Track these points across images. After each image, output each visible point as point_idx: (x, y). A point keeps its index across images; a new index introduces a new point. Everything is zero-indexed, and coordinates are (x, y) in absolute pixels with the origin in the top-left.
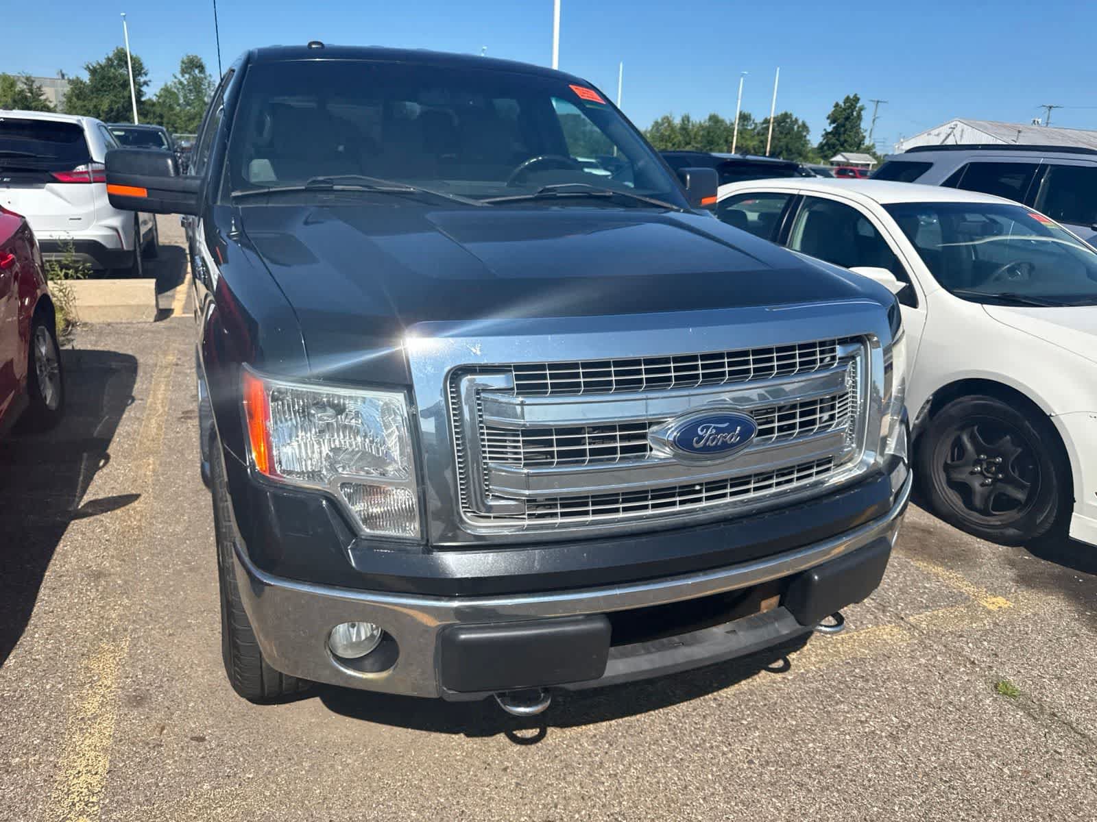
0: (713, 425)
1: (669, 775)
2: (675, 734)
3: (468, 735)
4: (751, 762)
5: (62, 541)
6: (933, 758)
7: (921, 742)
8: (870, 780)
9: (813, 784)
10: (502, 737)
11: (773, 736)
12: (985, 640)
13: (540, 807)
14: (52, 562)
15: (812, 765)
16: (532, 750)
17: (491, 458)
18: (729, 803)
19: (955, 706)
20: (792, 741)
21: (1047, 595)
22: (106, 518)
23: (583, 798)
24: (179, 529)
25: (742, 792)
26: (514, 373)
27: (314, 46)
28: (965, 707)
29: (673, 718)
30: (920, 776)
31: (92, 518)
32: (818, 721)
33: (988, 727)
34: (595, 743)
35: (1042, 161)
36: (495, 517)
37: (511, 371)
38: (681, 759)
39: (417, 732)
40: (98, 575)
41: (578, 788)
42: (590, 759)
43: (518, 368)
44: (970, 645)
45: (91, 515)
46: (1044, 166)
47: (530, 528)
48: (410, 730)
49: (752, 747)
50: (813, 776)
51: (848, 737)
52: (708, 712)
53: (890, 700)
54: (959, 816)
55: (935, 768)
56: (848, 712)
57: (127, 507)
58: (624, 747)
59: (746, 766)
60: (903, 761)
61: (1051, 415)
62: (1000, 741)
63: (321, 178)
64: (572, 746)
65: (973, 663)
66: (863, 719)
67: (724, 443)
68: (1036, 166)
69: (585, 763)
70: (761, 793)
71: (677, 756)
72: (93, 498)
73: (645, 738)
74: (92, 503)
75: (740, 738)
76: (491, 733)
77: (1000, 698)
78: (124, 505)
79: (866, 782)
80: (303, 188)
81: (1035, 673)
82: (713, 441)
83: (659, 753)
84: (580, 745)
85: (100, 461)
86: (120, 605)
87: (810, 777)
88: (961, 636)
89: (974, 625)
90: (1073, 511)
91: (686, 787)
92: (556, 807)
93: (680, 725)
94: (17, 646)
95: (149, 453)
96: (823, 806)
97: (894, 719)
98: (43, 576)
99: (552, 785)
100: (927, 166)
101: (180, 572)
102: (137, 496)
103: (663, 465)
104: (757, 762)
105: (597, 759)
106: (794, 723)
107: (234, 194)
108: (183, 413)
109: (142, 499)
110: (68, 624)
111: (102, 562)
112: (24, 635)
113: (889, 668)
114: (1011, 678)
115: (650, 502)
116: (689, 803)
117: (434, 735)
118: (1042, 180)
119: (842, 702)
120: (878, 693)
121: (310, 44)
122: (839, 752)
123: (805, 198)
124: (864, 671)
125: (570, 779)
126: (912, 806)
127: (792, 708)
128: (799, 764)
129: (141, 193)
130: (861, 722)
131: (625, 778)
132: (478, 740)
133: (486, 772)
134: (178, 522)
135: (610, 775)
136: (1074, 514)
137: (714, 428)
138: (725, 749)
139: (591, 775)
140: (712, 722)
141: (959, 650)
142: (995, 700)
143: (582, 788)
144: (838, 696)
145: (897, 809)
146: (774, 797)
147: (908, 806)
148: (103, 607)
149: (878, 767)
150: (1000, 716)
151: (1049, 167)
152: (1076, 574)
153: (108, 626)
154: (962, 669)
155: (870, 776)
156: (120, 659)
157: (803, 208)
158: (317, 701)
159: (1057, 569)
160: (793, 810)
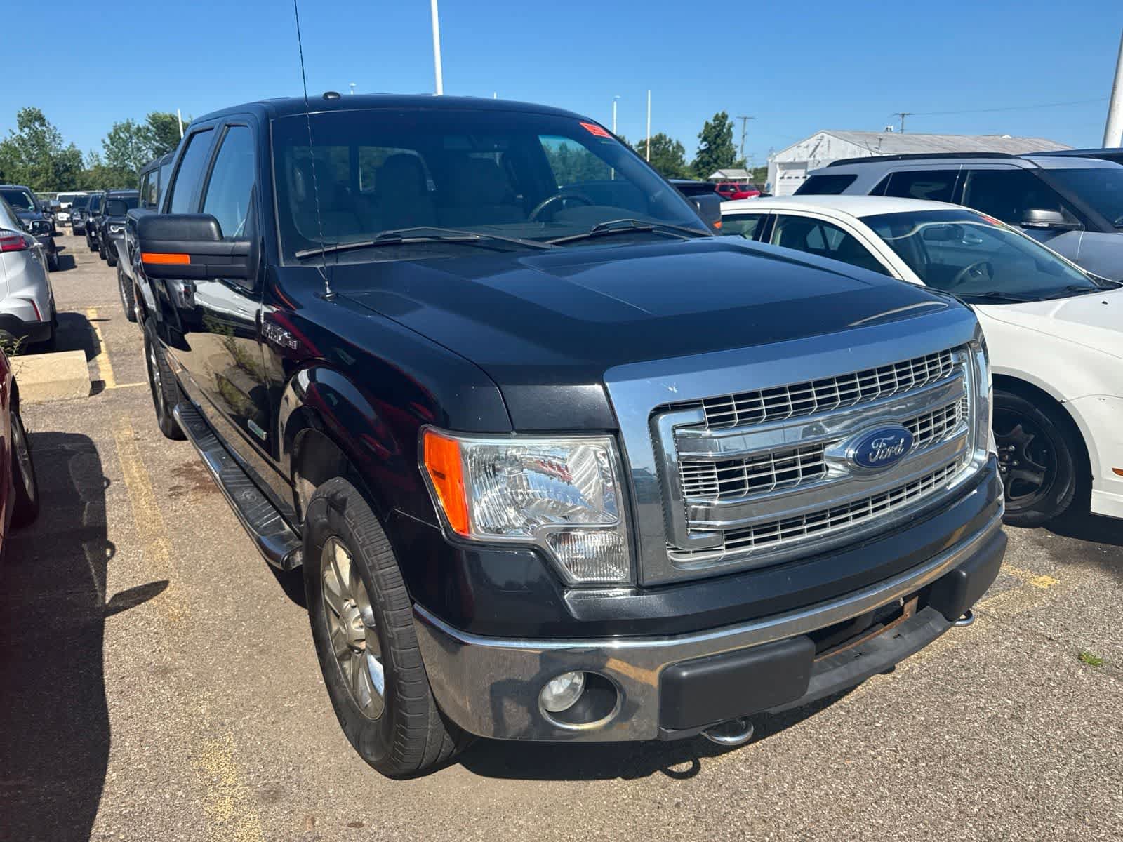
0: (883, 439)
1: (834, 785)
2: (820, 746)
3: (626, 778)
4: (901, 761)
5: (105, 641)
6: (1059, 732)
7: (1041, 719)
8: (1014, 761)
9: (965, 773)
10: (658, 775)
11: (910, 734)
12: (1051, 617)
13: (729, 836)
14: (106, 664)
15: (957, 755)
16: (694, 783)
17: (688, 493)
18: (900, 803)
19: (1054, 682)
20: (929, 736)
21: (1083, 569)
22: (142, 609)
23: (764, 820)
24: (228, 611)
25: (907, 792)
26: (704, 407)
27: (330, 97)
28: (1064, 682)
29: (812, 731)
30: (1055, 750)
31: (127, 612)
32: (944, 714)
33: (1091, 696)
34: (751, 766)
35: (961, 167)
36: (694, 552)
37: (701, 405)
38: (837, 769)
39: (575, 783)
40: (165, 671)
41: (756, 812)
42: (753, 783)
43: (708, 402)
44: (1041, 623)
45: (125, 609)
46: (964, 172)
47: (727, 559)
48: (567, 782)
49: (895, 747)
50: (963, 765)
51: (976, 724)
52: (840, 720)
53: (997, 684)
54: (1105, 781)
55: (1064, 740)
56: (966, 701)
57: (160, 595)
58: (779, 766)
59: (899, 765)
60: (1034, 739)
61: (1062, 402)
62: (1107, 707)
63: (391, 232)
64: (730, 773)
65: (1050, 639)
66: (982, 705)
67: (893, 454)
68: (956, 172)
69: (750, 787)
70: (924, 789)
71: (832, 766)
72: (118, 591)
73: (795, 754)
74: (117, 597)
75: (882, 740)
76: (647, 772)
77: (1088, 668)
78: (157, 594)
79: (1011, 764)
80: (372, 243)
81: (1107, 641)
82: (884, 454)
83: (814, 766)
84: (738, 770)
85: (105, 551)
86: (203, 699)
87: (961, 767)
88: (1029, 616)
89: (1036, 605)
90: (1091, 488)
91: (854, 795)
92: (744, 834)
93: (821, 736)
94: (111, 759)
95: (154, 536)
96: (984, 793)
97: (1008, 701)
98: (102, 681)
99: (729, 813)
100: (850, 179)
101: (251, 656)
102: (164, 584)
103: (839, 481)
104: (906, 760)
105: (759, 781)
106: (923, 718)
107: (298, 255)
108: (171, 489)
109: (171, 585)
110: (157, 726)
111: (162, 657)
112: (113, 746)
113: (982, 655)
114: (1089, 649)
115: (829, 521)
116: (864, 809)
117: (592, 783)
118: (965, 185)
119: (956, 693)
120: (984, 680)
121: (326, 95)
122: (974, 739)
123: (777, 217)
124: (962, 661)
125: (743, 804)
126: (1061, 779)
127: (914, 705)
128: (944, 757)
129: (185, 260)
130: (982, 708)
131: (794, 795)
132: (638, 781)
133: (661, 810)
134: (224, 605)
135: (779, 794)
136: (1093, 490)
137: (885, 441)
138: (873, 753)
139: (762, 798)
140: (849, 729)
141: (1033, 629)
142: (1085, 670)
143: (759, 811)
144: (949, 687)
145: (1049, 784)
146: (937, 790)
147: (1057, 780)
148: (187, 704)
149: (1015, 748)
150: (1096, 684)
151: (969, 174)
152: (1099, 546)
153: (202, 722)
154: (1044, 647)
155: (1012, 757)
156: (232, 755)
157: (777, 227)
158: (458, 767)
159: (1081, 544)
160: (960, 800)
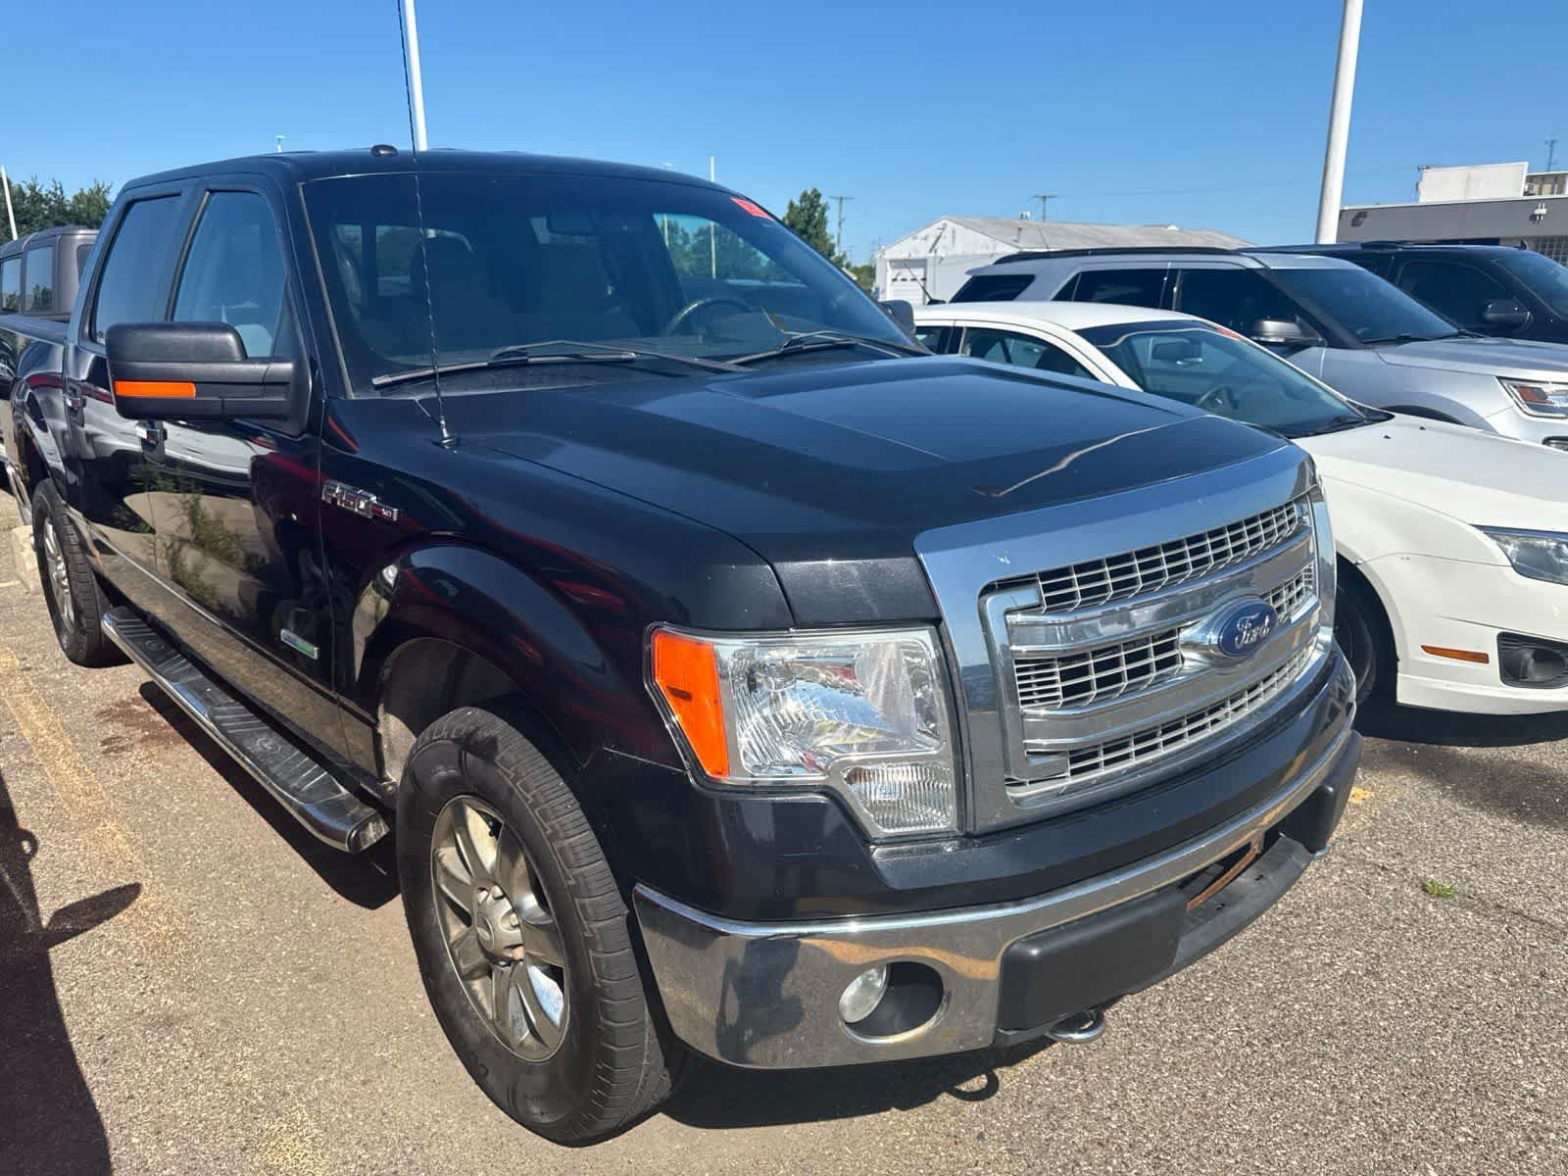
0: (1248, 618)
1: (1175, 1086)
2: (1144, 1035)
3: (903, 1107)
4: (1249, 1044)
5: (57, 984)
6: (1428, 986)
7: (1402, 972)
8: (1385, 1030)
9: (1332, 1051)
10: (945, 1098)
11: (1251, 1007)
12: (1377, 840)
13: (1060, 1170)
14: (67, 1020)
15: (1316, 1029)
16: (995, 1103)
17: (1024, 702)
18: (1264, 1100)
19: (1405, 923)
20: (1275, 1007)
21: (1396, 776)
22: (106, 929)
23: (1099, 1144)
24: (248, 921)
25: (1268, 1084)
26: (1040, 583)
27: (382, 152)
28: (1415, 921)
29: (1128, 1016)
30: (1430, 1010)
31: (80, 937)
32: (1286, 977)
33: (1452, 937)
34: (1062, 1073)
35: (1169, 266)
36: (1031, 783)
37: (1035, 581)
38: (1174, 1063)
39: (833, 1122)
40: (169, 1022)
41: (1086, 1134)
42: (1072, 1095)
43: (1044, 576)
44: (1368, 849)
45: (75, 933)
46: (1173, 272)
47: (1072, 790)
48: (822, 1123)
49: (1238, 1026)
50: (1326, 1041)
51: (1328, 987)
52: (1160, 998)
53: (1338, 932)
54: (1497, 1043)
55: (1437, 996)
56: (1307, 958)
57: (134, 906)
58: (1099, 1067)
59: (1248, 1050)
60: (1401, 998)
61: (1357, 564)
62: (1474, 949)
63: (510, 348)
64: (1038, 1084)
65: (1383, 868)
66: (1328, 961)
67: (1258, 637)
68: (1163, 272)
69: (1069, 1100)
70: (1288, 1078)
71: (1166, 1060)
72: (58, 905)
73: (1115, 1050)
74: (60, 915)
75: (1219, 1019)
76: (929, 1096)
77: (1439, 901)
78: (125, 905)
79: (1383, 1033)
80: (485, 364)
81: (1449, 864)
82: (1251, 636)
83: (1143, 1062)
84: (1047, 1079)
85: (21, 847)
86: (243, 1058)
87: (1324, 1044)
88: (1351, 841)
89: (1354, 825)
90: (1397, 672)
91: (1204, 1096)
92: (1078, 1165)
93: (1141, 1022)
94: (115, 1166)
95: (98, 817)
96: (1362, 1074)
97: (1357, 952)
98: (69, 1046)
99: (1051, 1139)
100: (1028, 279)
101: (302, 988)
102: (135, 889)
103: (1196, 679)
104: (1256, 1042)
105: (1079, 1091)
106: (1261, 985)
107: (376, 381)
108: (104, 743)
109: (145, 889)
110: (179, 1107)
111: (158, 1001)
112: (112, 1144)
113: (1309, 895)
114: (1432, 876)
115: (1186, 729)
116: (1221, 1112)
117: (856, 1120)
118: (1175, 289)
119: (1293, 947)
120: (1320, 928)
121: (376, 149)
122: (1331, 1006)
123: (965, 330)
124: (1289, 906)
125: (1066, 1124)
126: (1446, 1046)
127: (1246, 968)
128: (1301, 1032)
129: (189, 392)
130: (1328, 965)
131: (1128, 1105)
132: (919, 1110)
133: (960, 1146)
134: (238, 913)
135: (1109, 1106)
136: (1399, 675)
137: (1249, 621)
138: (1212, 1037)
139: (1088, 1113)
140: (1174, 1008)
141: (1361, 857)
142: (1435, 905)
143: (1090, 1131)
144: (1282, 940)
145: (1434, 1054)
146: (1304, 1077)
147: (1442, 1047)
148: (217, 1069)
149: (1382, 1012)
150: (1453, 921)
151: (1180, 273)
152: (1407, 746)
153: (250, 1094)
154: (1380, 878)
155: (1381, 1024)
156: (313, 1139)
157: (965, 343)
158: (660, 1115)
159: (1385, 744)
160: (1335, 1087)
